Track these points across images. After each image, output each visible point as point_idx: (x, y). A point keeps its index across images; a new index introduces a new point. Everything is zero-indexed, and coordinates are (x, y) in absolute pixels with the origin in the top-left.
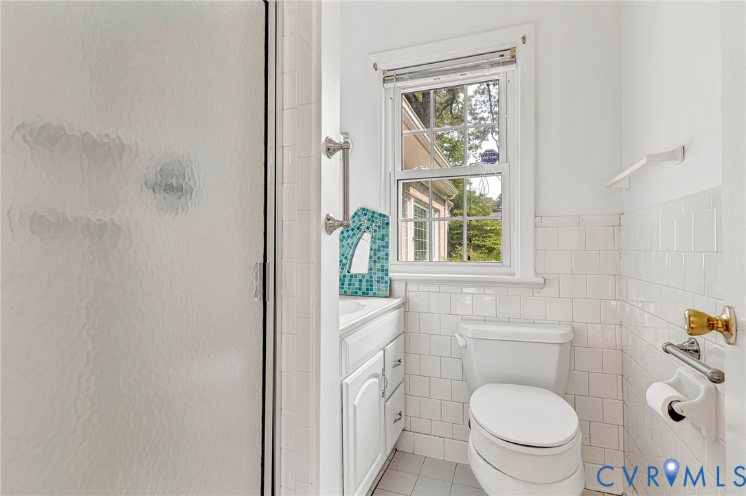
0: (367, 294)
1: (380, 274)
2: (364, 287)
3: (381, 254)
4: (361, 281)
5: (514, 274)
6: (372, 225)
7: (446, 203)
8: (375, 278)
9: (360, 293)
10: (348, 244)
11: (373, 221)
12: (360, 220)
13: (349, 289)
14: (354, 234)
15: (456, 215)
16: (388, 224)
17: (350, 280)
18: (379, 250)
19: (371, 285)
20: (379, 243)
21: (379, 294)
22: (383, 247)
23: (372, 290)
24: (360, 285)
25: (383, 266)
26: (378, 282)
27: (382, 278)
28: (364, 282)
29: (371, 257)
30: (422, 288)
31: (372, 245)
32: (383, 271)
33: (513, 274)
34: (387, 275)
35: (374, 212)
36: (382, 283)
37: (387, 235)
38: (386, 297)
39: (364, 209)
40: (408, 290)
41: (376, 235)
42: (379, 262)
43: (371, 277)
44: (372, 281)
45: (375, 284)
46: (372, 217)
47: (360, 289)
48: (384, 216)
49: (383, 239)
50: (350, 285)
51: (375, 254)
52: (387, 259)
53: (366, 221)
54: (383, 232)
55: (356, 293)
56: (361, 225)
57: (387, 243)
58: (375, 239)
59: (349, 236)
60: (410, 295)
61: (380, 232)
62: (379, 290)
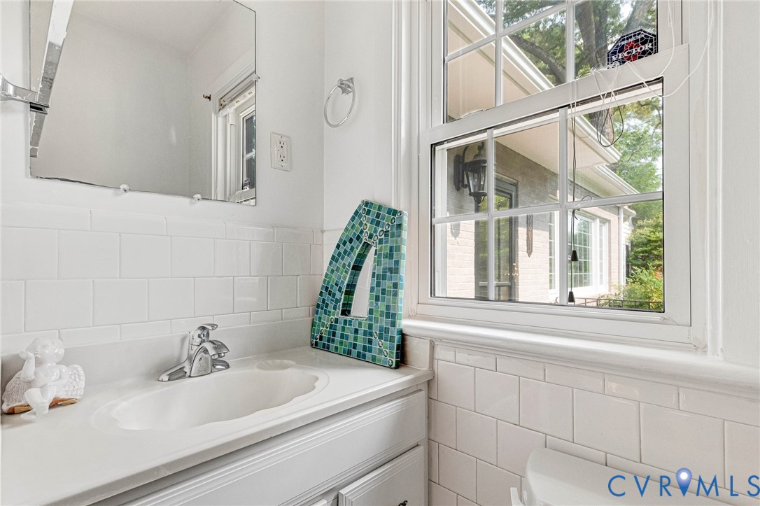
0: (364, 356)
1: (384, 322)
2: (360, 343)
3: (387, 284)
4: (356, 331)
5: (704, 350)
6: (376, 231)
7: (621, 211)
8: (376, 330)
9: (354, 352)
10: (344, 265)
11: (378, 224)
12: (361, 224)
13: (341, 343)
14: (352, 249)
15: (641, 227)
16: (399, 226)
17: (343, 329)
18: (384, 278)
19: (370, 342)
20: (386, 263)
21: (380, 360)
22: (391, 270)
23: (370, 351)
24: (356, 339)
25: (388, 307)
26: (380, 337)
27: (387, 330)
28: (360, 336)
29: (372, 289)
30: (462, 357)
31: (374, 268)
32: (388, 316)
33: (699, 347)
34: (393, 324)
35: (380, 208)
36: (386, 340)
37: (398, 249)
38: (390, 367)
39: (367, 204)
40: (436, 356)
41: (381, 249)
42: (383, 300)
43: (370, 326)
44: (371, 334)
45: (375, 339)
46: (378, 216)
47: (355, 346)
48: (395, 212)
49: (391, 256)
50: (342, 336)
51: (378, 284)
52: (396, 294)
53: (368, 225)
54: (392, 242)
55: (349, 353)
56: (362, 232)
57: (397, 263)
58: (380, 255)
59: (345, 252)
60: (441, 368)
61: (387, 242)
62: (380, 352)
